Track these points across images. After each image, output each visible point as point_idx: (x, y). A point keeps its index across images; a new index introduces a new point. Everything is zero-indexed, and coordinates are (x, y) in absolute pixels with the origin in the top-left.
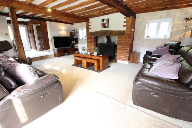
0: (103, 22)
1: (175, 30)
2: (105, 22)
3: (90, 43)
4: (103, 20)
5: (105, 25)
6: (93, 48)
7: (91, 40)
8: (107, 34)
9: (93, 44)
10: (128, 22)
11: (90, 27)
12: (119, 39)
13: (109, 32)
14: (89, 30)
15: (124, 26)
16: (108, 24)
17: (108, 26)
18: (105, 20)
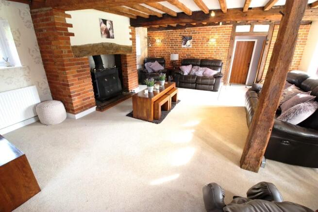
0: (103, 25)
1: (142, 46)
2: (108, 26)
3: (81, 75)
5: (109, 32)
6: (89, 88)
7: (82, 67)
8: (111, 51)
9: (88, 77)
10: (133, 34)
11: (70, 30)
12: (128, 59)
13: (114, 47)
14: (69, 39)
15: (131, 39)
16: (113, 32)
17: (113, 36)
18: (108, 22)
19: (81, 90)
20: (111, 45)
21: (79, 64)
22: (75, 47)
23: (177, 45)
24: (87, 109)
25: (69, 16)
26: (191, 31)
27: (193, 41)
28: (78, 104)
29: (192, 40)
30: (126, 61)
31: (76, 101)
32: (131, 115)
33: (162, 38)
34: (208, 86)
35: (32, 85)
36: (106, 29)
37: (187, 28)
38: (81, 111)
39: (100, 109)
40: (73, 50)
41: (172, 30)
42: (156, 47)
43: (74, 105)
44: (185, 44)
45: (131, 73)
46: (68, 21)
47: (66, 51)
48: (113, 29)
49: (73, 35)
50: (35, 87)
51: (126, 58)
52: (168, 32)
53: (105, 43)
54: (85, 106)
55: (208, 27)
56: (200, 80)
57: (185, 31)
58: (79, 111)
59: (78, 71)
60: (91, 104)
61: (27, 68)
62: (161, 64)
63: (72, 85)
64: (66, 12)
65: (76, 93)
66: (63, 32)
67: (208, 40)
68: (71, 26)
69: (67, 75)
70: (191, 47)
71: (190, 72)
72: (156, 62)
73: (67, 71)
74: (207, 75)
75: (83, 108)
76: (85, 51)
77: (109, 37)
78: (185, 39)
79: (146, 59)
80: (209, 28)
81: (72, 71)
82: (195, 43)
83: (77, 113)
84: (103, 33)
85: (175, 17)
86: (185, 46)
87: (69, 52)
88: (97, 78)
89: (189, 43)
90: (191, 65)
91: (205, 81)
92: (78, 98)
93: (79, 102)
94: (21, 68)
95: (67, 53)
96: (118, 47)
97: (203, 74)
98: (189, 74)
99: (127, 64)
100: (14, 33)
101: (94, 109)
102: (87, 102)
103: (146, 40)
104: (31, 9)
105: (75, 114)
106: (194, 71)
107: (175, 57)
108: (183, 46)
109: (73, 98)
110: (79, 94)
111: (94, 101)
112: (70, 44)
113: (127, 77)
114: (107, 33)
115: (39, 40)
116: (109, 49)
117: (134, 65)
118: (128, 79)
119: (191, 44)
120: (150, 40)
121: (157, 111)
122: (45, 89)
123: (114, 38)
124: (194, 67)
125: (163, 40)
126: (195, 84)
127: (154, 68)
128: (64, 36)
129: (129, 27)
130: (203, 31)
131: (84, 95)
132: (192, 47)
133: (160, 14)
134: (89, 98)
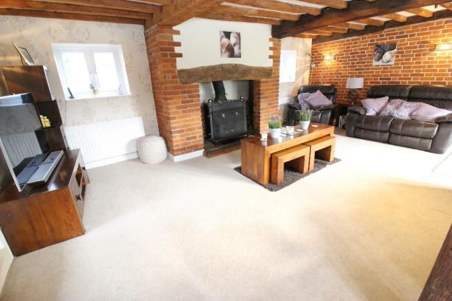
0: (225, 40)
1: (300, 67)
2: (233, 40)
3: (186, 107)
4: (227, 35)
5: (233, 49)
6: (196, 124)
7: (190, 97)
8: (236, 75)
9: (197, 110)
10: (276, 49)
11: (177, 50)
12: (263, 87)
13: (240, 69)
14: (175, 61)
15: (270, 57)
16: (240, 48)
17: (240, 53)
18: (232, 36)
19: (185, 126)
20: (236, 67)
21: (184, 92)
22: (181, 71)
23: (364, 62)
24: (191, 151)
25: (178, 33)
26: (396, 34)
27: (397, 53)
28: (179, 143)
29: (396, 50)
30: (260, 90)
31: (177, 139)
32: (239, 169)
33: (335, 51)
34: (418, 140)
35: (140, 116)
36: (229, 45)
37: (386, 30)
38: (182, 153)
39: (208, 154)
40: (179, 75)
41: (356, 37)
42: (323, 69)
43: (174, 144)
44: (380, 58)
45: (266, 108)
46: (176, 38)
47: (170, 77)
48: (240, 45)
49: (180, 55)
50: (141, 117)
51: (259, 86)
52: (348, 41)
53: (228, 64)
54: (188, 148)
55: (435, 21)
56: (400, 127)
57: (383, 35)
58: (180, 152)
59: (183, 102)
60: (197, 146)
61: (136, 96)
62: (327, 95)
63: (174, 118)
64: (174, 28)
65: (177, 129)
66: (169, 52)
67: (434, 48)
68: (179, 44)
69: (169, 106)
70: (392, 63)
71: (381, 111)
72: (318, 92)
73: (169, 101)
74: (418, 118)
75: (185, 150)
76: (195, 75)
77: (232, 55)
78: (381, 50)
79: (302, 88)
80: (438, 23)
81: (175, 100)
82: (402, 56)
83: (177, 155)
84: (224, 50)
85: (343, 10)
86: (380, 63)
87: (174, 77)
88: (212, 113)
89: (387, 56)
90: (387, 98)
91: (411, 130)
92: (181, 136)
93: (181, 140)
94: (130, 96)
95: (171, 79)
96: (248, 70)
97: (410, 115)
98: (378, 114)
99: (260, 94)
100: (126, 58)
101: (200, 153)
102: (192, 143)
103: (309, 58)
104: (145, 30)
105: (174, 155)
106: (390, 108)
107: (357, 83)
108: (375, 63)
109: (173, 135)
110: (182, 131)
111: (202, 142)
112: (176, 67)
113: (259, 113)
114: (230, 51)
115: (150, 64)
116: (232, 73)
117: (273, 96)
118: (259, 117)
119: (394, 59)
120: (316, 58)
121: (275, 170)
122: (152, 121)
123: (240, 57)
124: (392, 101)
125: (336, 55)
126: (387, 134)
127: (312, 103)
128: (169, 57)
129: (270, 40)
130: (422, 30)
131: (188, 132)
132: (395, 64)
133: (317, 9)
134: (195, 137)
